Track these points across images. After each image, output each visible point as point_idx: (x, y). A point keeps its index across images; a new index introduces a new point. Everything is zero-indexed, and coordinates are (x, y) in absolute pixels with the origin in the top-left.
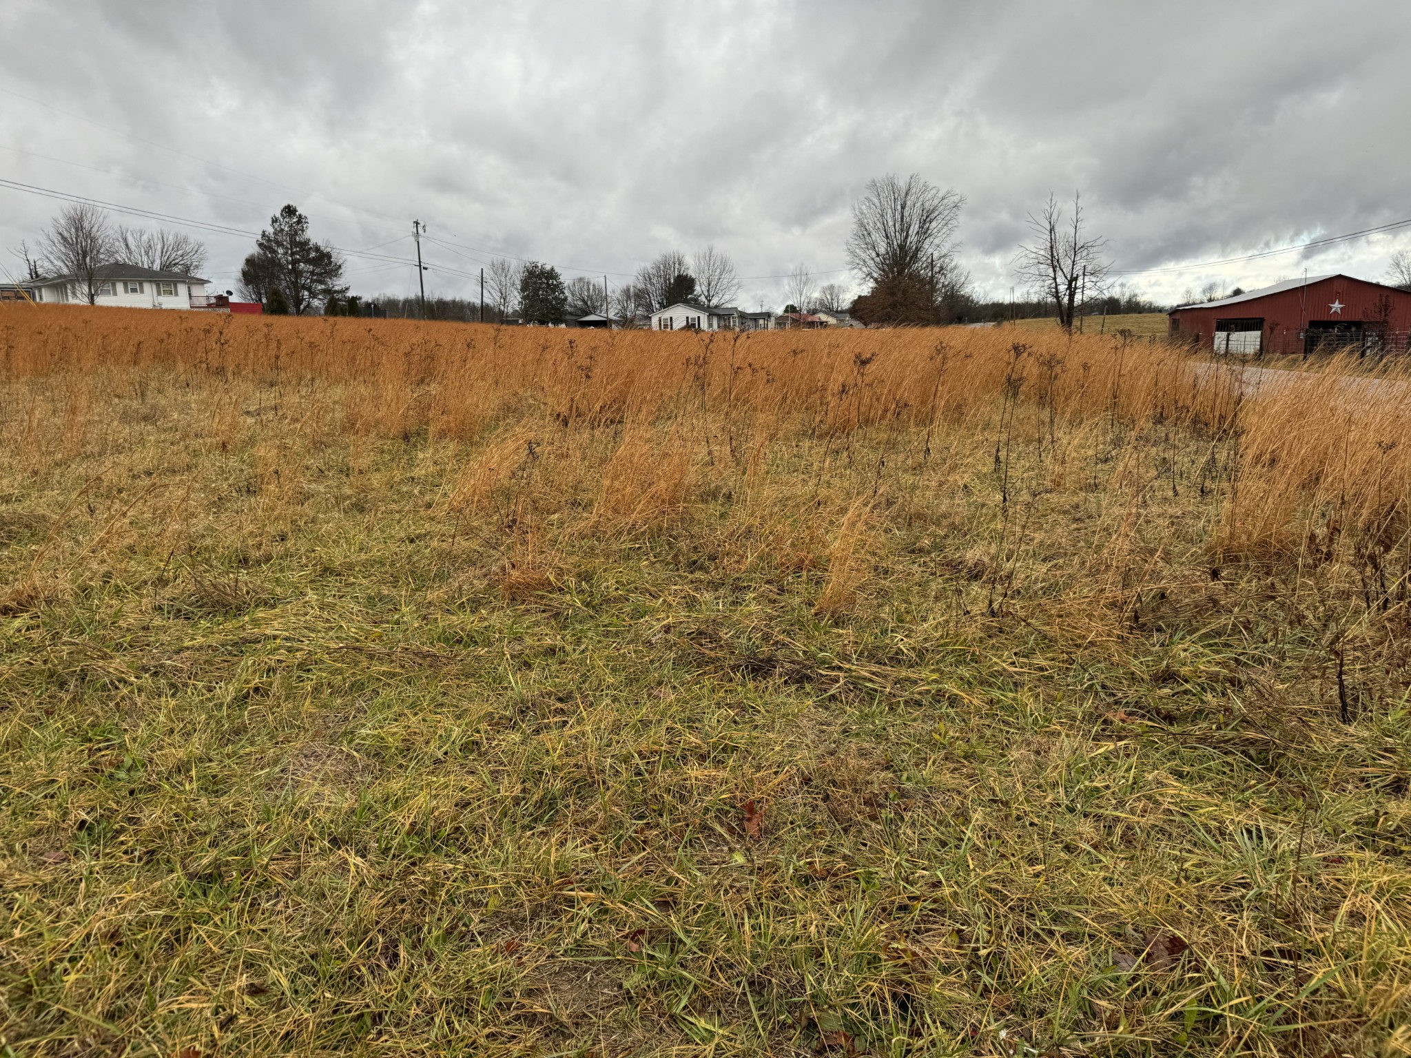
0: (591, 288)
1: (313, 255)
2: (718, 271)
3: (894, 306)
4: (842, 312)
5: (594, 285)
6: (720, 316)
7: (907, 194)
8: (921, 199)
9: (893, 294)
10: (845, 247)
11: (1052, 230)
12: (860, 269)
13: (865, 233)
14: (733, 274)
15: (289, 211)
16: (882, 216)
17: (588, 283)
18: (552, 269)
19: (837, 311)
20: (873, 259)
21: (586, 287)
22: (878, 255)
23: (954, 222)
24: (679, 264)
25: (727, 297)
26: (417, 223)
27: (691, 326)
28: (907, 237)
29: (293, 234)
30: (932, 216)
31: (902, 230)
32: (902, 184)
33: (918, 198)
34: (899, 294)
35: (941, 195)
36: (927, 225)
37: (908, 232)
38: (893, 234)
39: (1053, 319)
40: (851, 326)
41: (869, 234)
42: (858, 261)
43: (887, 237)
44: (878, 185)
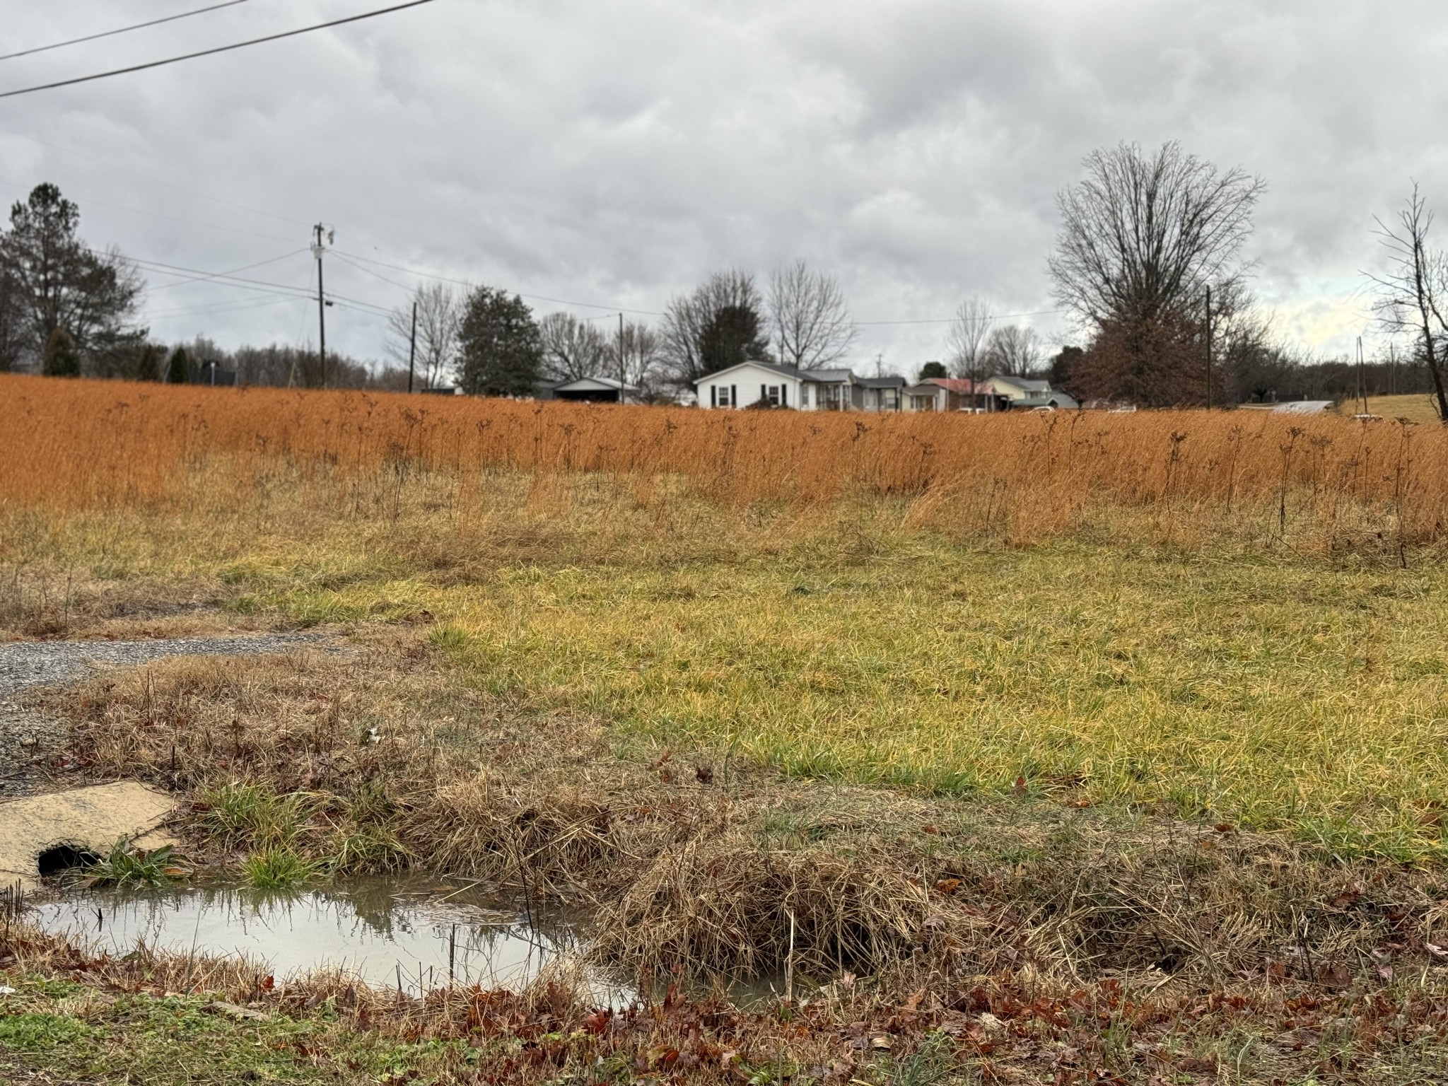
0: (576, 331)
2: (815, 304)
3: (1140, 371)
4: (1034, 376)
5: (582, 327)
6: (821, 386)
7: (1157, 176)
8: (1183, 185)
9: (1138, 350)
10: (1047, 267)
11: (1417, 246)
12: (1076, 305)
13: (1084, 242)
14: (842, 309)
15: (45, 194)
16: (1113, 213)
17: (571, 323)
18: (517, 301)
19: (1023, 375)
20: (1098, 288)
21: (567, 327)
22: (1107, 281)
23: (1244, 225)
24: (745, 292)
25: (830, 351)
26: (319, 229)
27: (769, 401)
28: (1159, 250)
29: (49, 238)
30: (1204, 215)
31: (1150, 237)
32: (1148, 158)
33: (1177, 184)
34: (1149, 350)
35: (1219, 178)
36: (1195, 230)
37: (1160, 241)
38: (1134, 245)
39: (1426, 397)
40: (1053, 404)
41: (1091, 245)
42: (1071, 291)
43: (1123, 250)
44: (1105, 160)
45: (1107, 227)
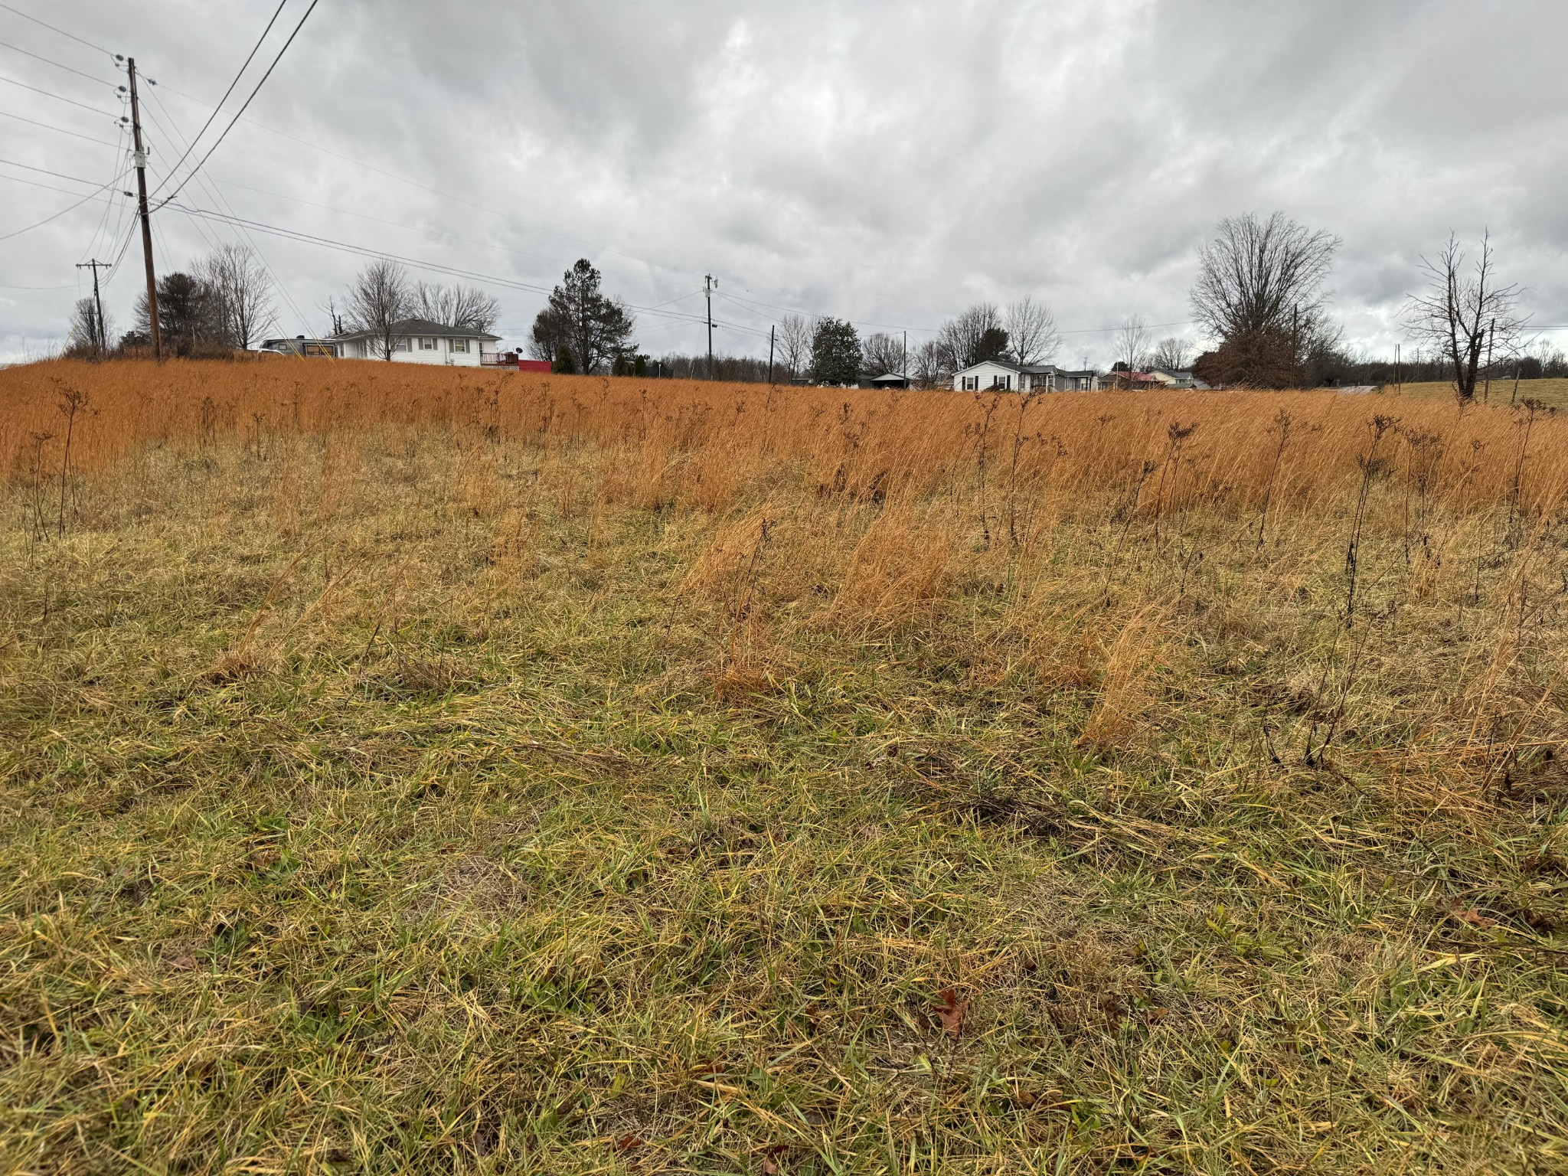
1: (604, 311)
2: (1035, 324)
3: (1246, 364)
4: (1183, 370)
5: (893, 342)
6: (1033, 376)
7: (1267, 235)
8: (1285, 241)
9: (1246, 351)
10: (1189, 297)
11: (1451, 275)
12: (1207, 322)
13: (1214, 280)
14: (1052, 327)
15: (583, 265)
16: (1236, 260)
17: (887, 340)
18: (848, 325)
19: (1177, 370)
20: (1222, 310)
21: (883, 344)
22: (1229, 306)
23: (1326, 268)
24: (990, 317)
25: (1044, 353)
26: (709, 278)
27: (998, 387)
28: (1265, 285)
29: (586, 289)
30: (1298, 261)
31: (1260, 277)
32: (1262, 223)
33: (1281, 240)
34: (1254, 351)
35: (1310, 236)
36: (1292, 271)
37: (1267, 279)
38: (1248, 282)
39: (1449, 383)
40: (1193, 386)
41: (1219, 281)
42: (1204, 313)
43: (1241, 285)
44: (1232, 225)
45: (1231, 270)
